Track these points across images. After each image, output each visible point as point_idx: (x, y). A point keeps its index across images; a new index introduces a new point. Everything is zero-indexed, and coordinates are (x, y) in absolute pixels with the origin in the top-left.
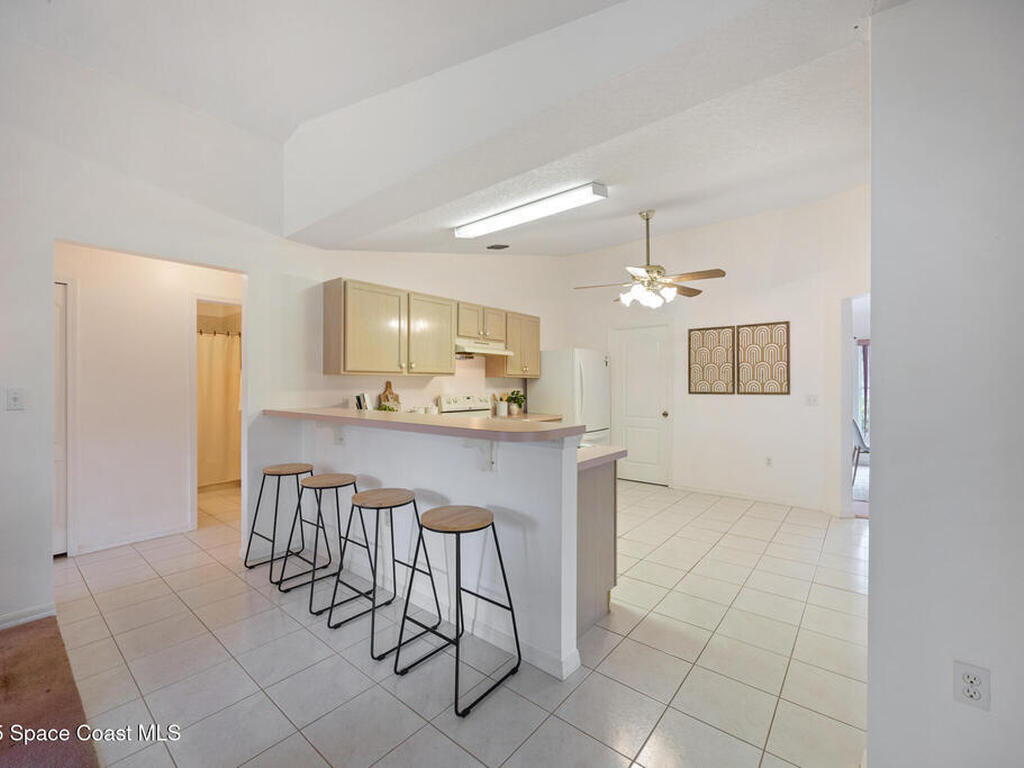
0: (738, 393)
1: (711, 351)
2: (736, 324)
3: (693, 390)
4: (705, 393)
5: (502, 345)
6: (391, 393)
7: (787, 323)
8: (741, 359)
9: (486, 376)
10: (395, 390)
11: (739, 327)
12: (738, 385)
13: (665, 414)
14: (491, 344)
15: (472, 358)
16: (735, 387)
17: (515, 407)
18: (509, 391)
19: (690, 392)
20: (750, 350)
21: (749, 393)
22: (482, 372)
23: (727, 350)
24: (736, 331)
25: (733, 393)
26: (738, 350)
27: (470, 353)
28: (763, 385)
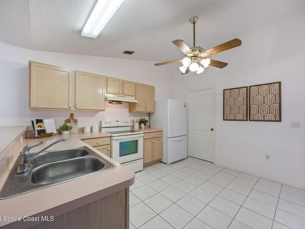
0: (250, 120)
1: (235, 100)
2: (248, 85)
3: (225, 118)
4: (232, 120)
5: (134, 98)
6: (73, 119)
7: (280, 83)
8: (252, 102)
9: (129, 112)
10: (75, 118)
11: (250, 87)
12: (250, 116)
13: (212, 130)
14: (127, 97)
15: (122, 104)
16: (248, 117)
17: (143, 125)
18: (140, 118)
19: (224, 120)
20: (257, 98)
21: (255, 121)
22: (127, 110)
23: (244, 99)
24: (248, 89)
25: (247, 120)
26: (250, 98)
27: (120, 102)
28: (264, 116)
